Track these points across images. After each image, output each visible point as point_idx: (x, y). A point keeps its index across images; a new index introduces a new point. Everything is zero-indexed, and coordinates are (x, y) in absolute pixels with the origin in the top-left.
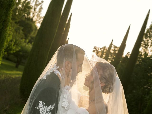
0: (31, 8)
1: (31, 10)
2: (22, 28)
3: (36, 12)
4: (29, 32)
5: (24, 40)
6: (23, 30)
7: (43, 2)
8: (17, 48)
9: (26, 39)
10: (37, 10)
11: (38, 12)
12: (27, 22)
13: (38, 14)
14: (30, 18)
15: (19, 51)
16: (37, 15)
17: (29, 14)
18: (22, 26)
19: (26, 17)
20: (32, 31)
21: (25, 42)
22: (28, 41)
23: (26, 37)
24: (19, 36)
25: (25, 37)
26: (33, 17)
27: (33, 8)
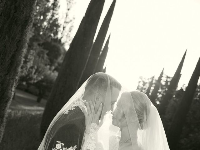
0: (59, 27)
1: (60, 29)
2: (47, 52)
4: (56, 57)
5: (48, 67)
6: (47, 54)
7: (74, 18)
8: (39, 77)
9: (51, 65)
11: (68, 31)
12: (53, 43)
13: (68, 34)
14: (57, 39)
15: (42, 81)
16: (67, 36)
17: (56, 33)
18: (47, 49)
19: (53, 38)
20: (60, 55)
21: (50, 69)
22: (53, 68)
23: (52, 63)
24: (43, 61)
25: (50, 63)
26: (62, 37)
27: (62, 26)
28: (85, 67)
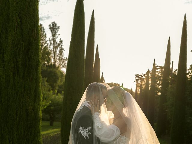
0: (50, 54)
2: (46, 79)
3: (57, 56)
4: (55, 81)
5: (52, 91)
6: (47, 81)
7: (61, 42)
8: (47, 102)
10: (58, 52)
11: (59, 54)
12: (49, 70)
13: (60, 57)
14: (51, 64)
15: (50, 106)
16: (59, 59)
17: (49, 60)
18: (46, 77)
19: (47, 65)
20: (58, 78)
21: (54, 93)
22: (56, 91)
23: (53, 88)
26: (55, 62)
27: (53, 52)
28: (84, 82)
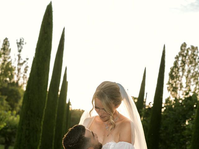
1: (14, 72)
2: (5, 97)
3: (22, 73)
4: (17, 101)
5: (10, 112)
6: (7, 100)
7: (27, 59)
8: (2, 124)
9: (12, 111)
11: (23, 72)
12: (10, 88)
13: (24, 75)
14: (14, 82)
15: (5, 128)
16: (23, 77)
17: (11, 77)
18: (5, 95)
19: (9, 82)
20: (20, 98)
21: (12, 114)
22: (15, 112)
23: (13, 108)
24: (3, 108)
25: (11, 109)
26: (19, 80)
27: (17, 69)
